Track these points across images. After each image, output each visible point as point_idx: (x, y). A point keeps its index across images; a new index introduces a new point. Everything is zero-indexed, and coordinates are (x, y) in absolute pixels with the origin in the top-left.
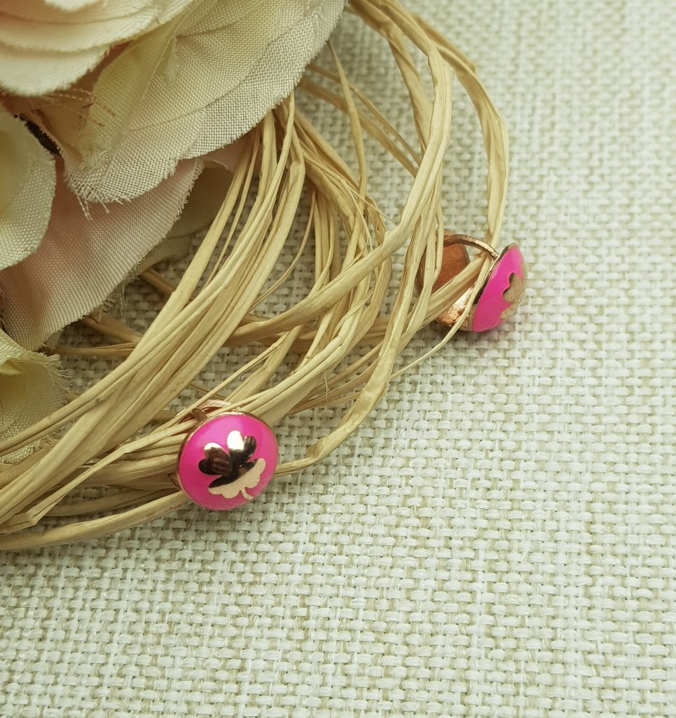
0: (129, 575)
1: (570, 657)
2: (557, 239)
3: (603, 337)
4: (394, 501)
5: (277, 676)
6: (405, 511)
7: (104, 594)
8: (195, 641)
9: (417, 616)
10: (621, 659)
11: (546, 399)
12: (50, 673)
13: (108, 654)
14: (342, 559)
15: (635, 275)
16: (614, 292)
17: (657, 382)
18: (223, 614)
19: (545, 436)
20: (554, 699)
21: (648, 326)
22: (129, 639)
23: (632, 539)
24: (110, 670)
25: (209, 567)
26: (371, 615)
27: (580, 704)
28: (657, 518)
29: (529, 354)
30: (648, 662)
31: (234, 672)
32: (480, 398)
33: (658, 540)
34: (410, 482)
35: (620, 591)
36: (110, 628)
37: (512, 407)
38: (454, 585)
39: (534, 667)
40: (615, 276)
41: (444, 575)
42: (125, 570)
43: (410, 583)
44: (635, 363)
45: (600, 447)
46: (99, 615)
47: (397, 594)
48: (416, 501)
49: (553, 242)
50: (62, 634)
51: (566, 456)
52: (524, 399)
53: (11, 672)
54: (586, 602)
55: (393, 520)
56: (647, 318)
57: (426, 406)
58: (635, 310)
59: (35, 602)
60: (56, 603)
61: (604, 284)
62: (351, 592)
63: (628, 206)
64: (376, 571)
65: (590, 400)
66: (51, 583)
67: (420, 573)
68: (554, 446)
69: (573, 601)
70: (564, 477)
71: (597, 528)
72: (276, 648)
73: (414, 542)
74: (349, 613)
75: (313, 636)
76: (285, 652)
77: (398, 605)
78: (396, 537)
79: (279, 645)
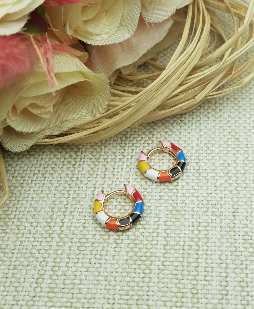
4: (225, 133)
5: (191, 187)
6: (230, 137)
7: (125, 164)
9: (238, 168)
12: (109, 188)
14: (209, 152)
26: (222, 168)
36: (129, 174)
38: (251, 159)
41: (247, 156)
42: (132, 156)
43: (235, 158)
46: (124, 170)
47: (230, 162)
48: (233, 134)
50: (112, 176)
53: (95, 188)
55: (226, 139)
59: (100, 166)
60: (108, 166)
62: (214, 161)
64: (222, 155)
66: (106, 161)
67: (237, 155)
72: (189, 179)
73: (234, 146)
74: (214, 168)
75: (202, 175)
76: (193, 180)
77: (231, 165)
78: (228, 145)
79: (190, 178)
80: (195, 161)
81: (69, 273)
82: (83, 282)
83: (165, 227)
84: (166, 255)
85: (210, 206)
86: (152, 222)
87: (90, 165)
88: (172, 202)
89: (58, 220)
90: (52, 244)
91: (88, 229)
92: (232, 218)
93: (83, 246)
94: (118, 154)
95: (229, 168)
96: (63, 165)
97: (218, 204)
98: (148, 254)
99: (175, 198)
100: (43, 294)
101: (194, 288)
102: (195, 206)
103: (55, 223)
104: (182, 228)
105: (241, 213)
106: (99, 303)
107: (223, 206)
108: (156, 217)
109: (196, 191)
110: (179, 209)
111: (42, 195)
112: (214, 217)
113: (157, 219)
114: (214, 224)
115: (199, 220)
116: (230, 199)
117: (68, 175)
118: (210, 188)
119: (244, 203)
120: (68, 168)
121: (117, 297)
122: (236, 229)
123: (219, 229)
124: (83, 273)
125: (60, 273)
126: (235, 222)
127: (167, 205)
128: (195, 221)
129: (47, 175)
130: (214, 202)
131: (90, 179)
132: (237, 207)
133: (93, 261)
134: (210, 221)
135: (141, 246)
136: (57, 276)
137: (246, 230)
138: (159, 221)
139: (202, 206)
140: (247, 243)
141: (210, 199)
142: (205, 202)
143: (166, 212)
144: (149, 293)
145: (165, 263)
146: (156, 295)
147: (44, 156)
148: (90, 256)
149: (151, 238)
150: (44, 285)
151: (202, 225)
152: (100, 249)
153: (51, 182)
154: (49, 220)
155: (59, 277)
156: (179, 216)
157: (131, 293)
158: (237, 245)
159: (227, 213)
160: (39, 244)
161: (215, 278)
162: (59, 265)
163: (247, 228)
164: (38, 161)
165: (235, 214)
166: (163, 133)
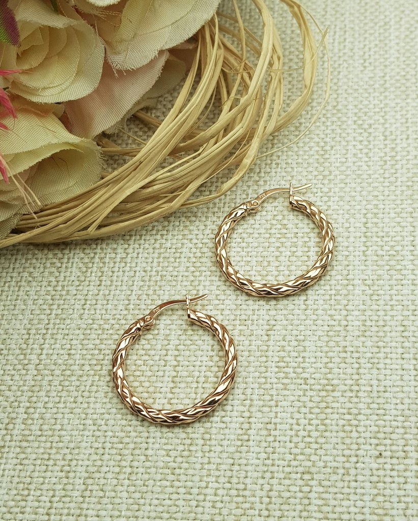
0: (140, 256)
1: (356, 282)
2: (348, 94)
3: (371, 138)
4: (269, 218)
5: (214, 296)
6: (274, 222)
7: (128, 265)
8: (174, 283)
9: (281, 268)
10: (381, 282)
11: (343, 168)
12: (105, 299)
13: (132, 291)
14: (244, 245)
15: (387, 109)
16: (377, 117)
17: (398, 158)
18: (187, 271)
19: (343, 185)
20: (348, 300)
21: (394, 133)
22: (142, 283)
23: (386, 229)
24: (133, 297)
25: (179, 251)
26: (259, 268)
27: (361, 302)
28: (398, 220)
29: (334, 148)
30: (394, 282)
32: (310, 169)
33: (399, 229)
34: (277, 209)
35: (380, 253)
36: (132, 279)
37: (326, 173)
38: (299, 253)
39: (339, 287)
40: (377, 110)
41: (295, 249)
42: (138, 254)
43: (278, 254)
44: (387, 150)
45: (370, 189)
46: (127, 274)
47: (271, 259)
48: (280, 217)
49: (346, 95)
50: (109, 283)
51: (353, 194)
52: (332, 169)
53: (86, 300)
54: (364, 258)
55: (269, 226)
56: (393, 129)
57: (284, 174)
58: (387, 125)
59: (95, 269)
60: (106, 269)
61: (372, 114)
62: (249, 259)
63: (384, 77)
64: (261, 249)
65: (365, 168)
66: (102, 261)
67: (282, 249)
68: (348, 189)
69: (357, 258)
70: (353, 203)
71: (369, 225)
73: (279, 236)
77: (272, 264)
78: (270, 234)
81: (48, 416)
82: (65, 427)
83: (176, 353)
84: (173, 391)
85: (238, 322)
86: (159, 347)
87: (80, 268)
89: (35, 346)
90: (28, 377)
91: (74, 357)
92: (266, 338)
93: (67, 380)
94: (119, 251)
95: (270, 269)
96: (45, 268)
97: (249, 320)
98: (151, 389)
100: (13, 443)
101: (207, 433)
103: (32, 349)
104: (199, 353)
105: (278, 330)
106: (85, 454)
107: (255, 322)
108: (165, 339)
109: (221, 302)
111: (16, 312)
116: (265, 312)
117: (50, 282)
119: (283, 317)
120: (51, 273)
121: (108, 445)
122: (270, 353)
124: (66, 416)
125: (36, 416)
126: (268, 343)
129: (23, 283)
130: (243, 317)
131: (80, 288)
132: (274, 322)
133: (80, 399)
135: (142, 379)
136: (33, 419)
137: (282, 354)
138: (169, 344)
140: (281, 372)
141: (238, 313)
142: (232, 317)
143: (180, 332)
144: (149, 440)
145: (172, 401)
146: (157, 443)
147: (19, 257)
148: (76, 394)
149: (156, 368)
150: (15, 432)
152: (89, 383)
153: (28, 293)
154: (24, 346)
155: (35, 421)
157: (127, 440)
158: (268, 374)
159: (260, 332)
160: (10, 378)
161: (235, 419)
162: (35, 405)
163: (284, 351)
164: (10, 263)
165: (269, 333)
166: (183, 219)
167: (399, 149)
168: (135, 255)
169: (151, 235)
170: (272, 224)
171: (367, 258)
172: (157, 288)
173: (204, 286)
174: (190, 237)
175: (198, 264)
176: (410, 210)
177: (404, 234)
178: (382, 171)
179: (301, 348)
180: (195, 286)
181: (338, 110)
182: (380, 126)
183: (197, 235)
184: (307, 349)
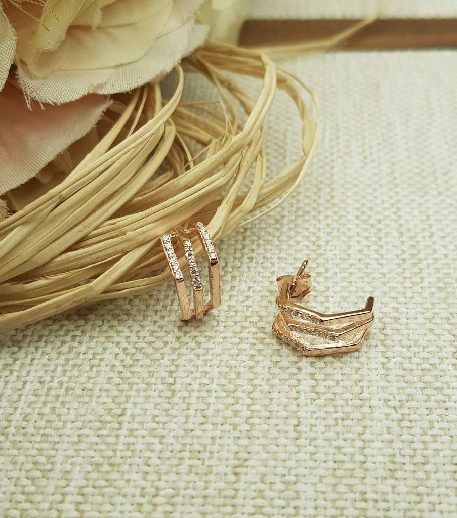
0: (36, 362)
1: (374, 402)
2: (346, 189)
3: (381, 235)
4: (238, 318)
5: (150, 418)
6: (247, 324)
8: (86, 399)
9: (258, 382)
10: (413, 404)
11: (345, 265)
13: (16, 408)
14: (201, 351)
15: (400, 205)
16: (387, 213)
17: (421, 256)
18: (108, 383)
19: (346, 284)
20: (364, 427)
21: (412, 230)
22: (33, 398)
23: (413, 337)
24: (17, 416)
25: (98, 357)
26: (223, 382)
27: (385, 430)
28: (431, 326)
29: (331, 244)
31: (116, 417)
33: (432, 337)
34: (250, 309)
35: (407, 365)
36: (19, 392)
39: (348, 409)
40: (386, 205)
42: (33, 360)
43: (252, 363)
44: (405, 247)
46: (11, 385)
47: (242, 370)
49: (343, 190)
52: (329, 265)
54: (384, 372)
56: (411, 225)
58: (402, 221)
61: (380, 209)
62: (208, 369)
63: (392, 174)
64: (226, 357)
65: (375, 265)
68: (353, 289)
69: (374, 372)
71: (388, 331)
72: (149, 402)
73: (254, 341)
74: (206, 381)
75: (179, 394)
76: (157, 404)
77: (243, 376)
78: (241, 339)
79: (152, 400)
80: (167, 369)
83: (80, 499)
85: (187, 454)
86: (51, 489)
88: (103, 447)
92: (233, 478)
95: (240, 382)
97: (205, 451)
99: (112, 439)
102: (152, 455)
104: (119, 499)
105: (253, 467)
107: (216, 455)
108: (62, 478)
109: (161, 426)
110: (118, 460)
112: (193, 477)
113: (63, 483)
114: (191, 492)
115: (157, 484)
116: (231, 441)
118: (191, 420)
119: (260, 448)
122: (239, 501)
123: (200, 500)
126: (237, 486)
127: (92, 453)
128: (148, 484)
130: (197, 447)
132: (246, 456)
134: (182, 484)
137: (260, 502)
138: (68, 485)
139: (168, 454)
141: (188, 440)
142: (178, 447)
143: (89, 468)
151: (162, 493)
156: (115, 476)
159: (222, 469)
163: (263, 497)
165: (239, 470)
166: (109, 317)
167: (421, 246)
168: (28, 361)
169: (56, 337)
170: (243, 327)
171: (390, 372)
172: (58, 405)
173: (135, 404)
174: (117, 339)
175: (128, 375)
176: (446, 314)
177: (441, 343)
178: (400, 270)
179: (291, 494)
180: (120, 404)
181: (334, 205)
182: (393, 223)
183: (127, 337)
184: (302, 495)
